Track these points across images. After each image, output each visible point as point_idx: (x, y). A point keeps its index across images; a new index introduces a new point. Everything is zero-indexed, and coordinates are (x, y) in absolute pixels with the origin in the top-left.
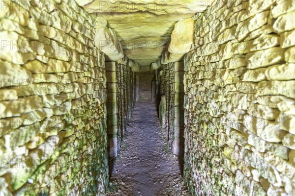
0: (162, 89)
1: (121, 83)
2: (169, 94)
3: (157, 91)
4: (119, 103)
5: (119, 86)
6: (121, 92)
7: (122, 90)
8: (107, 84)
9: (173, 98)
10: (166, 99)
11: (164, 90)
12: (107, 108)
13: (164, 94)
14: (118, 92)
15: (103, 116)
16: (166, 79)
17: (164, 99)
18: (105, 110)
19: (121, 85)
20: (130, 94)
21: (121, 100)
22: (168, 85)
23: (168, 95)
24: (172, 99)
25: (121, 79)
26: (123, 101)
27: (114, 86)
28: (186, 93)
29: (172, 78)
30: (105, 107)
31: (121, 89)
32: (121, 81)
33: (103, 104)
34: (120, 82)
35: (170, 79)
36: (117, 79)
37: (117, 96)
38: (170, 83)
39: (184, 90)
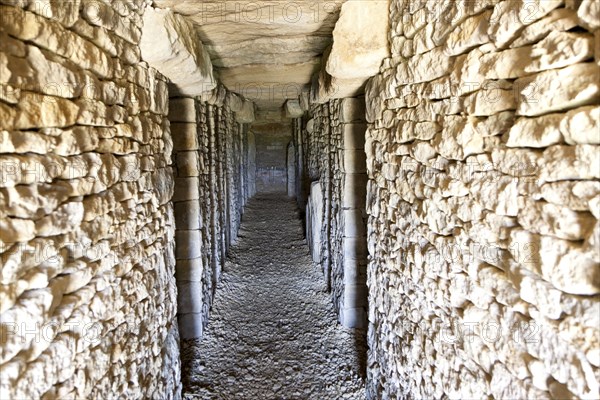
0: (314, 166)
1: (210, 151)
2: (331, 177)
4: (205, 203)
5: (205, 160)
6: (210, 175)
7: (213, 169)
8: (174, 155)
9: (340, 187)
10: (324, 191)
11: (318, 168)
12: (176, 215)
13: (318, 179)
14: (204, 174)
15: (165, 235)
16: (322, 140)
17: (317, 190)
18: (171, 220)
19: (210, 158)
20: (232, 180)
21: (211, 196)
22: (327, 157)
23: (327, 180)
24: (336, 189)
25: (209, 143)
26: (215, 196)
27: (194, 160)
28: (371, 177)
29: (336, 139)
30: (171, 214)
31: (210, 166)
32: (209, 147)
33: (166, 206)
34: (207, 150)
35: (332, 142)
36: (200, 142)
37: (201, 185)
38: (333, 150)
39: (366, 169)
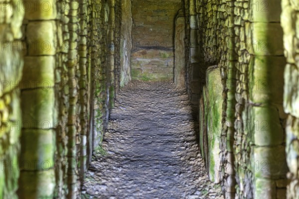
0: (211, 44)
1: (71, 23)
2: (235, 60)
3: (192, 51)
4: (62, 91)
5: (64, 33)
6: (69, 54)
7: (75, 46)
8: (25, 27)
9: (247, 75)
10: (224, 80)
11: (217, 47)
12: (23, 107)
13: (216, 63)
14: (62, 53)
15: (8, 135)
16: (222, 9)
17: (215, 78)
18: (16, 115)
19: (71, 31)
20: (99, 61)
21: (70, 83)
22: (229, 32)
23: (229, 65)
24: (242, 78)
25: (71, 10)
26: (75, 83)
27: (49, 32)
28: (291, 60)
29: (242, 8)
30: (16, 105)
31: (70, 41)
32: (70, 16)
33: (10, 93)
34: (67, 20)
35: (237, 12)
36: (59, 10)
37: (57, 68)
38: (238, 23)
39: (282, 49)
